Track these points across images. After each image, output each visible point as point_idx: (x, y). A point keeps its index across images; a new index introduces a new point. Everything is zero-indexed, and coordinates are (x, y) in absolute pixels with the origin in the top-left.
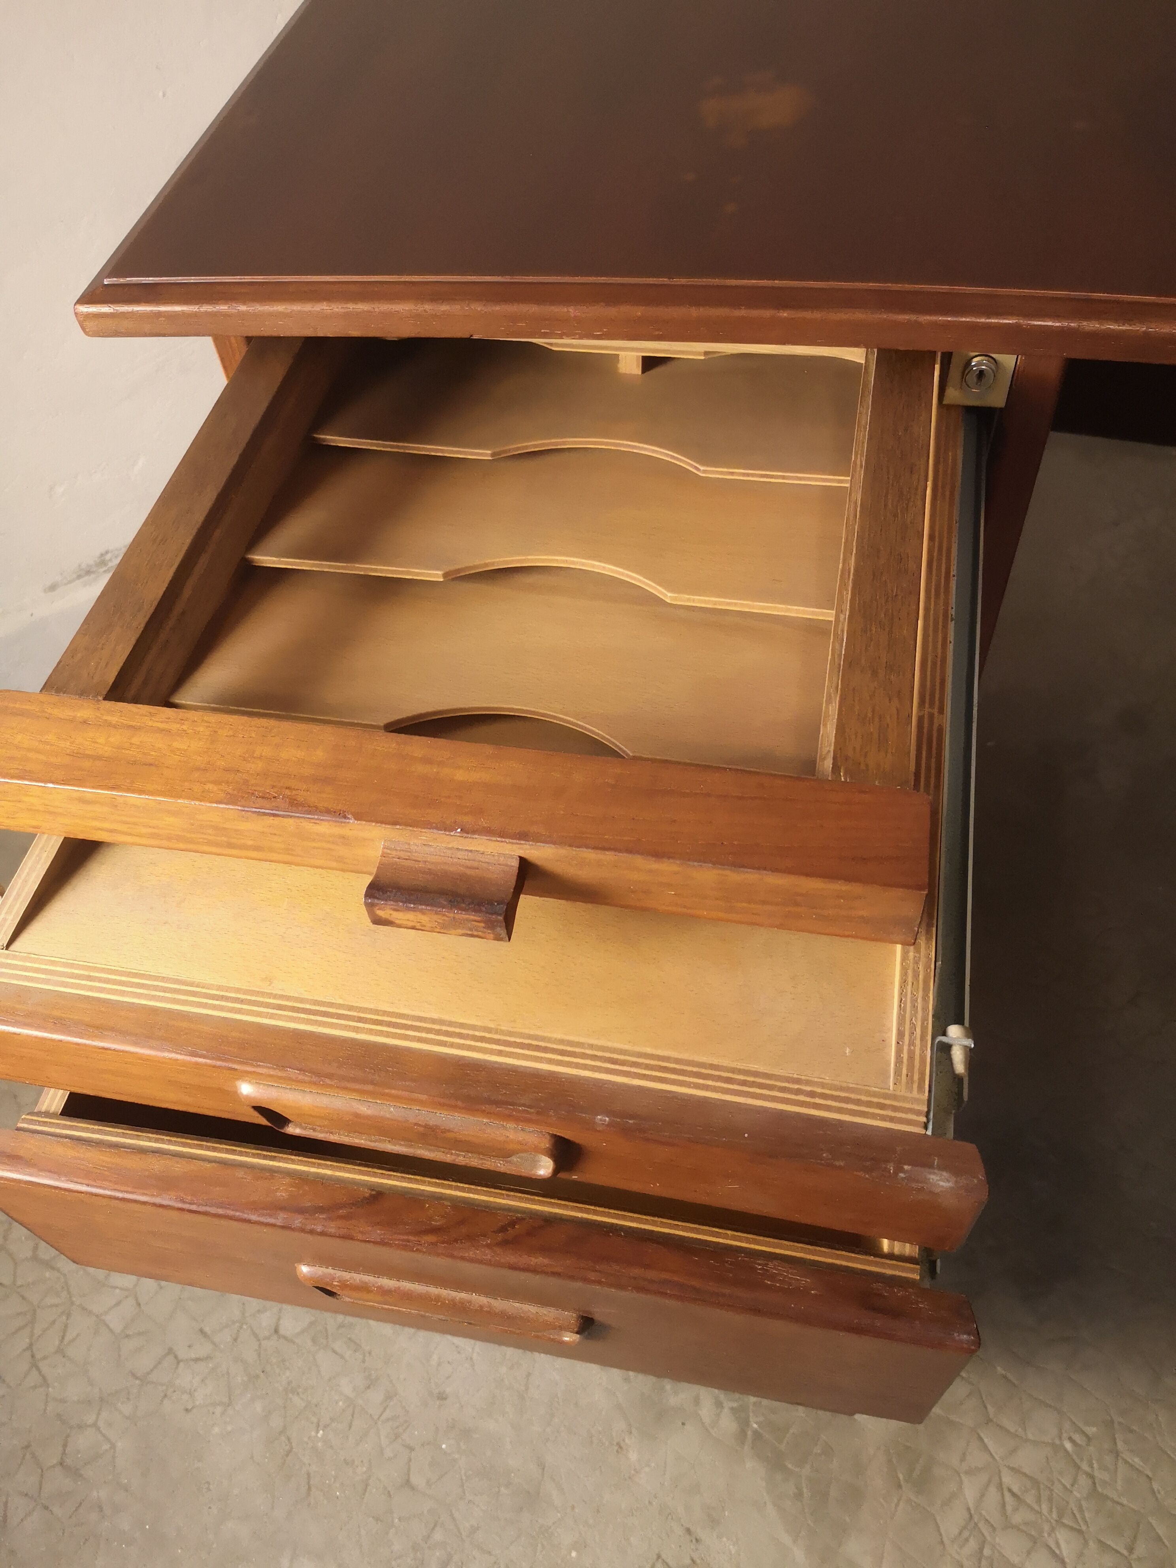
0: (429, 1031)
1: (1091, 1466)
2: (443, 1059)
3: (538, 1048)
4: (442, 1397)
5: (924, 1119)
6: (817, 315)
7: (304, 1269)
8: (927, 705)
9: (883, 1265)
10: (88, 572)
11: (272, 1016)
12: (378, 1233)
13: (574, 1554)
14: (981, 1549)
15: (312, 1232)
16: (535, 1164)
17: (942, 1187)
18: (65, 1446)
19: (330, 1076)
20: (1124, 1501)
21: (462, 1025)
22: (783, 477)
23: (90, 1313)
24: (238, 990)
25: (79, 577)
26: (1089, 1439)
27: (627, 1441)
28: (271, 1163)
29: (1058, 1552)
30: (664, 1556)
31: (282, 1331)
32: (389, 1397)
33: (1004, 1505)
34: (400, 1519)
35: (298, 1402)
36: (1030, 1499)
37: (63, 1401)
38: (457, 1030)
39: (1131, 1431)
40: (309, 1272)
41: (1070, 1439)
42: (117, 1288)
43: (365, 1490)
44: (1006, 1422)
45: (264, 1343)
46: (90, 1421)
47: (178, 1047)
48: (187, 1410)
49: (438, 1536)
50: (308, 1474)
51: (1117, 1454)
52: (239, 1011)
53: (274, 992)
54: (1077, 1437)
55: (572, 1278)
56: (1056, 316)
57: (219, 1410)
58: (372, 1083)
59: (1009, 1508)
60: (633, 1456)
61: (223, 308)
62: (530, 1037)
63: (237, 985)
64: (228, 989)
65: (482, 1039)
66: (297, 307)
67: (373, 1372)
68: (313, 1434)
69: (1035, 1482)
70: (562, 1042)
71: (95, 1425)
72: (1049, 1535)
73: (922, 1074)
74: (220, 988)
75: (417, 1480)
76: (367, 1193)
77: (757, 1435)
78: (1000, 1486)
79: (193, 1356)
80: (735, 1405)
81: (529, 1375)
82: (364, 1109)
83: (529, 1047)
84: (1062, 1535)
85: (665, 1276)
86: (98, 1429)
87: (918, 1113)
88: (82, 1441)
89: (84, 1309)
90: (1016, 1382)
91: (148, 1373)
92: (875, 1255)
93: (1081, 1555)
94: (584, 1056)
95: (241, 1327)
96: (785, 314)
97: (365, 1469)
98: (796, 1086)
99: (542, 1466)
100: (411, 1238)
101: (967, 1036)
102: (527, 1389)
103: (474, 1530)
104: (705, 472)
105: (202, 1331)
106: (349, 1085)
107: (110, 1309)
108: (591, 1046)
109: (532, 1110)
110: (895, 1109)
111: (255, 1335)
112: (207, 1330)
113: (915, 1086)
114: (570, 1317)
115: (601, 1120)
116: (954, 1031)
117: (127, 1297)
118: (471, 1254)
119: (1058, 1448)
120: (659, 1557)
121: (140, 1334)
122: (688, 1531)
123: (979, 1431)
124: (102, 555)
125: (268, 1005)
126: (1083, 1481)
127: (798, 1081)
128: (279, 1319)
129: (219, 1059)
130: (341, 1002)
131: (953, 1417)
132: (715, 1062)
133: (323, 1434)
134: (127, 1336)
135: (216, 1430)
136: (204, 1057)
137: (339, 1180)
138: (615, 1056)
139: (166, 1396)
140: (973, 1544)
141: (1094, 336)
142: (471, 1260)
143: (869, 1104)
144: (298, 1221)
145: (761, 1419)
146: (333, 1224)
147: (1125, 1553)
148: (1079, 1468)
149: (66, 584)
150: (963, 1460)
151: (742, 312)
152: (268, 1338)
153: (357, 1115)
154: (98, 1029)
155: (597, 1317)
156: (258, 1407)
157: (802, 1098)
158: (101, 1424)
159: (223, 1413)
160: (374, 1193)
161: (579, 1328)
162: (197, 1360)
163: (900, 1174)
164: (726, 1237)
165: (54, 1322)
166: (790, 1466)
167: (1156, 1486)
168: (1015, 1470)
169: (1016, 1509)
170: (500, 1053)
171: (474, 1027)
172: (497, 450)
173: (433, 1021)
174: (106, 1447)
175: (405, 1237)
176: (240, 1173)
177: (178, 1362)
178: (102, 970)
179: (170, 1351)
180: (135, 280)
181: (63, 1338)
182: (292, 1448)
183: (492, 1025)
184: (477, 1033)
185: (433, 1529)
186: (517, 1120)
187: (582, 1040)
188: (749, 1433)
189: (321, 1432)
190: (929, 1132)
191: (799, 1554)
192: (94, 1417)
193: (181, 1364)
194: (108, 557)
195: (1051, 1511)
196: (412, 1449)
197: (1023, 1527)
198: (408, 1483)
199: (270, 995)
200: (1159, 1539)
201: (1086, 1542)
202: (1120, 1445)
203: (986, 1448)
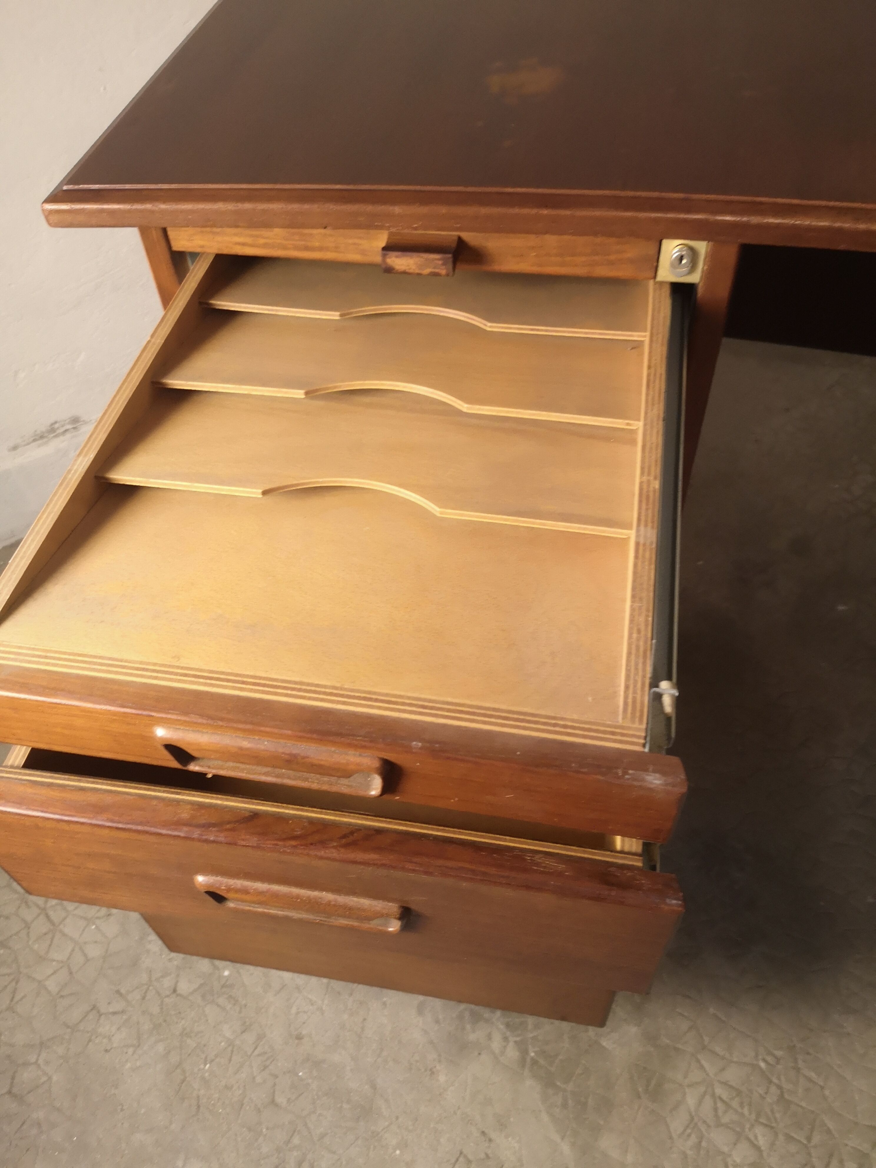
0: (293, 689)
1: (779, 1079)
2: (302, 708)
3: (370, 699)
4: (299, 1037)
5: (642, 741)
6: (568, 212)
7: (200, 879)
8: (646, 474)
9: (616, 857)
10: (42, 437)
11: (179, 681)
12: (254, 840)
13: (398, 1152)
14: (700, 1142)
15: (207, 841)
16: (368, 787)
17: (655, 784)
18: (13, 1078)
19: (222, 719)
20: (803, 1104)
21: (317, 685)
22: (546, 331)
23: (34, 979)
24: (155, 664)
25: (34, 440)
26: (778, 1060)
27: (438, 1067)
28: (177, 796)
29: (756, 1143)
30: (465, 1152)
31: (179, 991)
32: (260, 1037)
33: (716, 1110)
34: (267, 1129)
35: (191, 1043)
36: (735, 1104)
37: (12, 1045)
38: (313, 688)
39: (808, 1053)
40: (203, 881)
41: (764, 1060)
42: (54, 960)
43: (241, 1108)
44: (717, 1049)
45: (167, 1000)
46: (33, 1060)
47: (111, 701)
48: (106, 1051)
49: (296, 1140)
50: (198, 1097)
51: (798, 1070)
52: (156, 678)
53: (182, 665)
54: (769, 1059)
55: (394, 868)
56: (732, 213)
57: (131, 1050)
58: (252, 723)
59: (720, 1113)
60: (442, 1078)
61: (148, 206)
62: (365, 692)
63: (155, 661)
64: (148, 664)
65: (331, 694)
66: (201, 206)
67: (247, 1020)
68: (202, 1066)
69: (739, 1093)
70: (387, 695)
71: (36, 1063)
72: (750, 1130)
73: (642, 711)
74: (141, 663)
75: (281, 1100)
76: (247, 814)
77: (534, 1062)
78: (713, 1095)
79: (111, 1010)
80: (518, 1039)
81: (365, 1019)
82: (246, 744)
83: (365, 699)
84: (759, 1131)
85: (461, 864)
86: (39, 1066)
87: (639, 737)
88: (26, 1075)
89: (29, 977)
90: (724, 1019)
91: (78, 1024)
92: (612, 851)
93: (773, 1144)
94: (403, 704)
95: (148, 989)
96: (545, 212)
97: (241, 1092)
98: (553, 722)
99: (374, 1087)
100: (280, 843)
101: (673, 688)
102: (363, 1029)
103: (322, 1136)
104: (490, 327)
105: (118, 992)
106: (235, 725)
107: (49, 976)
108: (409, 698)
109: (366, 739)
110: (623, 735)
111: (158, 993)
112: (123, 991)
113: (637, 720)
114: (393, 907)
115: (415, 745)
116: (665, 685)
117: (61, 968)
118: (322, 853)
119: (755, 1067)
120: (461, 1153)
121: (72, 994)
122: (483, 1133)
123: (699, 1057)
124: (52, 424)
125: (176, 674)
126: (773, 1089)
127: (554, 718)
128: (177, 982)
129: (140, 709)
130: (230, 671)
131: (680, 1046)
132: (496, 706)
133: (209, 1067)
134: (62, 997)
135: (129, 1065)
136: (131, 708)
137: (226, 807)
138: (426, 704)
139: (90, 1041)
140: (694, 1139)
141: (759, 227)
142: (321, 858)
143: (604, 732)
144: (196, 833)
145: (537, 1049)
146: (222, 835)
147: (805, 1142)
148: (770, 1082)
149: (25, 445)
150: (685, 1077)
151: (516, 210)
152: (168, 996)
153: (241, 749)
154: (54, 691)
155: (413, 907)
156: (161, 1048)
157: (557, 729)
158: (41, 1061)
159: (134, 1052)
160: (251, 814)
161: (401, 914)
162: (114, 1013)
163: (626, 776)
164: (505, 840)
165: (6, 987)
166: (558, 1084)
167: (827, 1092)
168: (725, 1084)
169: (725, 1112)
170: (344, 703)
171: (325, 687)
172: (343, 312)
173: (296, 683)
174: (44, 1079)
175: (276, 842)
176: (154, 802)
177: (100, 1015)
178: (56, 652)
179: (94, 1007)
180: (86, 186)
181: (13, 998)
182: (186, 1078)
183: (338, 685)
184: (327, 690)
185: (293, 1135)
186: (355, 747)
187: (402, 693)
188: (528, 1060)
189: (208, 1066)
190: (647, 750)
191: (566, 1148)
192: (35, 1057)
193: (103, 1016)
194: (56, 426)
195: (750, 1114)
196: (276, 1077)
197: (731, 1126)
198: (273, 1102)
199: (178, 667)
200: (829, 1131)
201: (776, 1134)
202: (801, 1064)
203: (702, 1067)
